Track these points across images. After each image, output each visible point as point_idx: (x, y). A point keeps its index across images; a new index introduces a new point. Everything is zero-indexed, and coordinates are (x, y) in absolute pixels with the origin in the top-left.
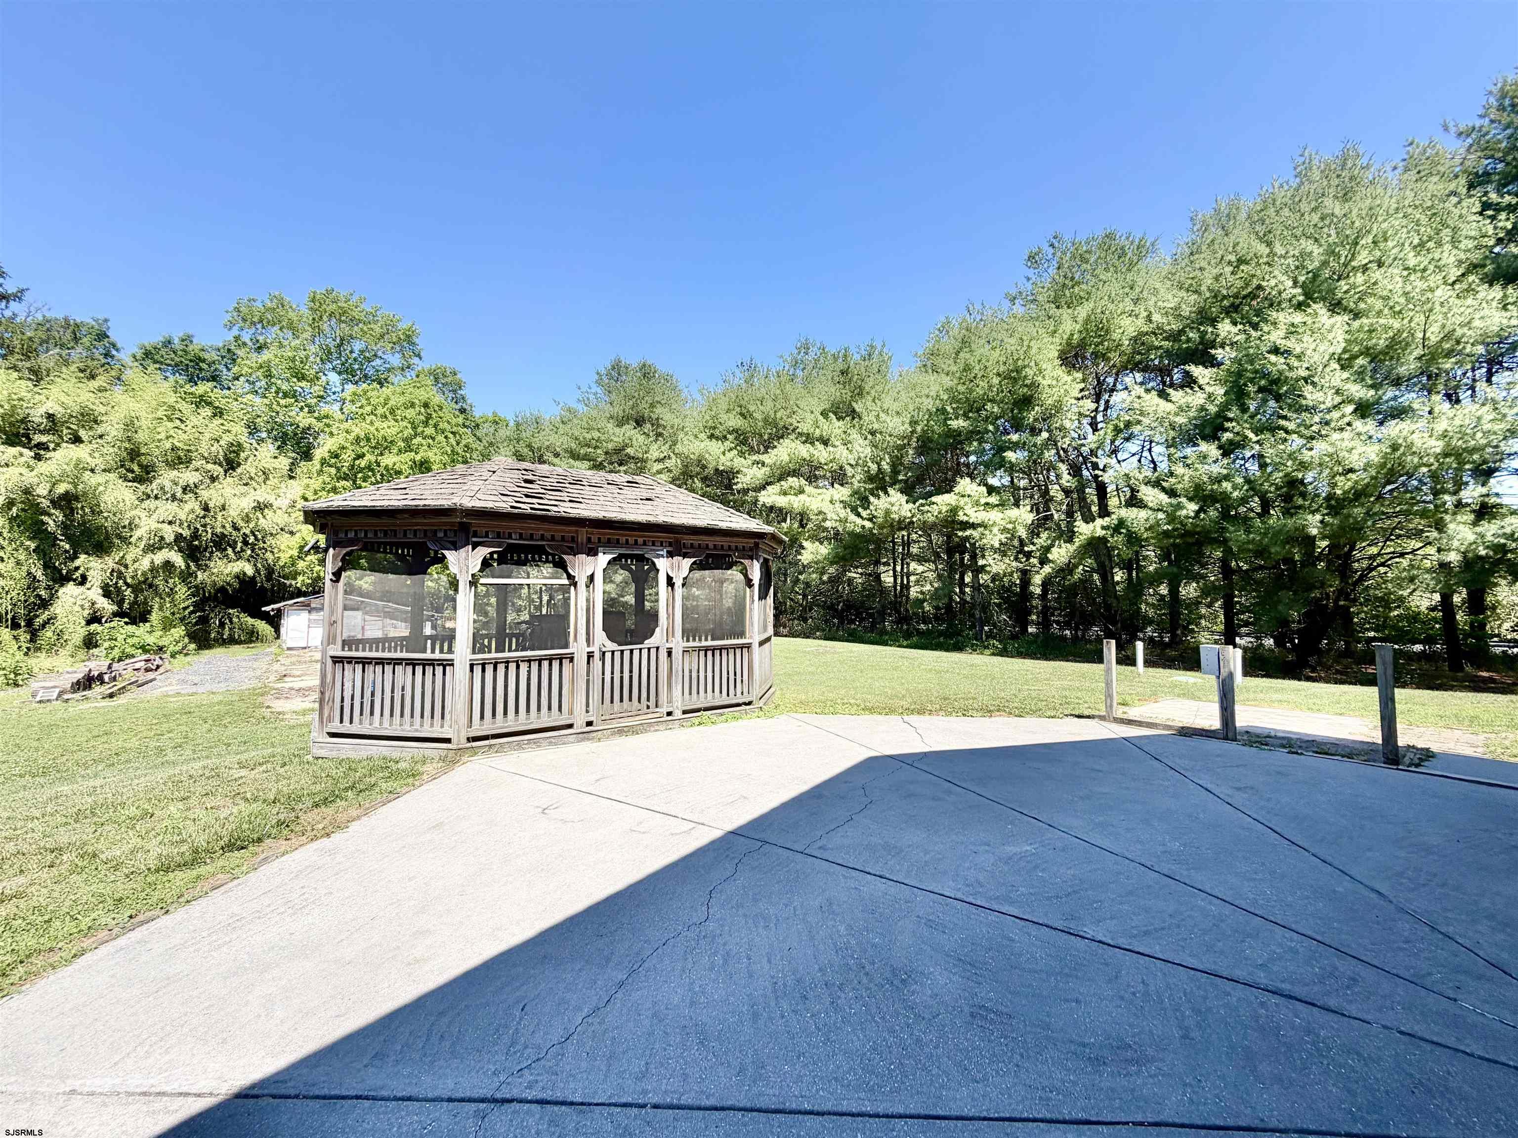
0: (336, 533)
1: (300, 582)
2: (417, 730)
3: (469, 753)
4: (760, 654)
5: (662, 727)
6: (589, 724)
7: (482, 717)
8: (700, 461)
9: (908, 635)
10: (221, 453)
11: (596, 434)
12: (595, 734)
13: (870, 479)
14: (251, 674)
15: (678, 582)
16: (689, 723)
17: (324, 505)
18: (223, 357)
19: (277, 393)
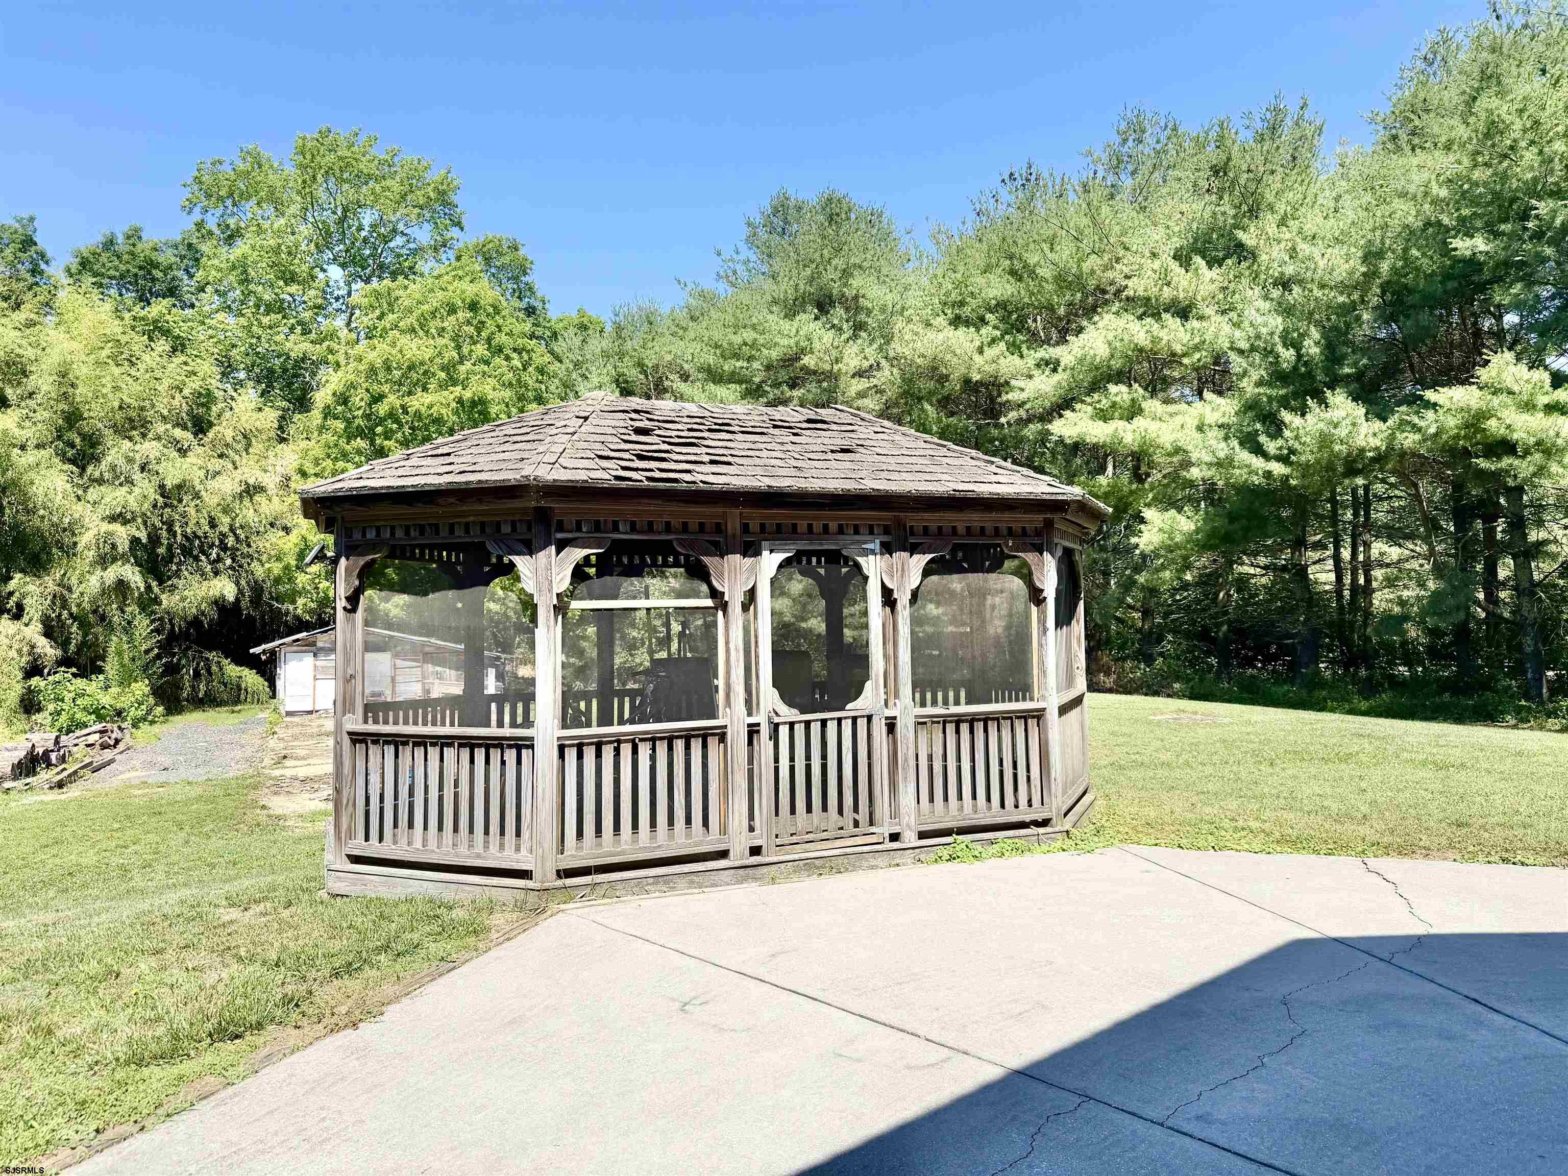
0: (349, 534)
1: (301, 606)
2: (478, 856)
3: (559, 895)
4: (1063, 733)
5: (881, 860)
6: (755, 851)
7: (580, 834)
8: (935, 369)
9: (1369, 689)
10: (185, 407)
11: (749, 335)
12: (764, 870)
13: (1279, 377)
14: (239, 754)
15: (903, 598)
16: (933, 856)
17: (330, 488)
18: (182, 258)
19: (258, 306)
